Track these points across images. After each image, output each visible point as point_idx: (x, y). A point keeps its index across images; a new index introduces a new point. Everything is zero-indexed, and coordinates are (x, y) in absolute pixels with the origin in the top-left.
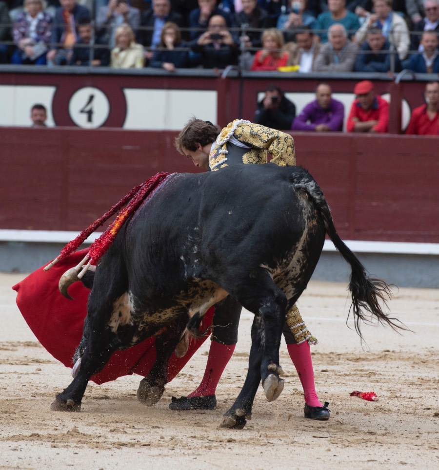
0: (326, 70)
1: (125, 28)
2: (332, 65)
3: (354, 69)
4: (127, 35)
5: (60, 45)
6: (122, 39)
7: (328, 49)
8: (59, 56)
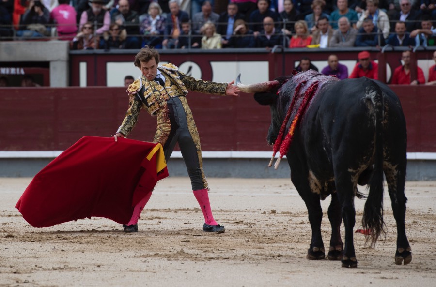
0: (337, 46)
1: (210, 24)
2: (341, 43)
3: (355, 45)
4: (212, 28)
5: (170, 36)
6: (208, 31)
7: (338, 33)
8: (170, 43)
